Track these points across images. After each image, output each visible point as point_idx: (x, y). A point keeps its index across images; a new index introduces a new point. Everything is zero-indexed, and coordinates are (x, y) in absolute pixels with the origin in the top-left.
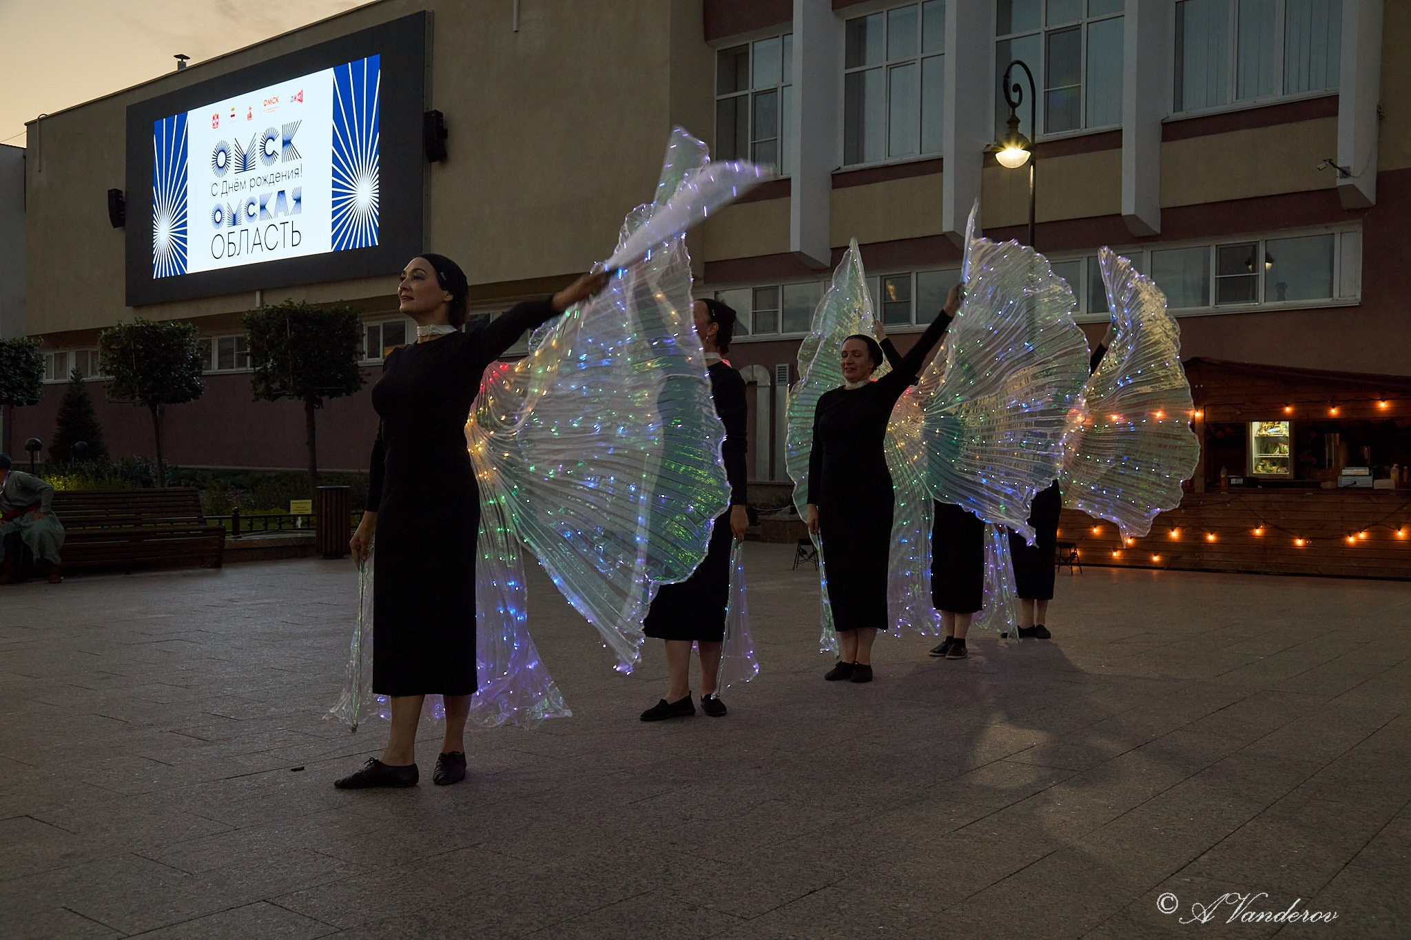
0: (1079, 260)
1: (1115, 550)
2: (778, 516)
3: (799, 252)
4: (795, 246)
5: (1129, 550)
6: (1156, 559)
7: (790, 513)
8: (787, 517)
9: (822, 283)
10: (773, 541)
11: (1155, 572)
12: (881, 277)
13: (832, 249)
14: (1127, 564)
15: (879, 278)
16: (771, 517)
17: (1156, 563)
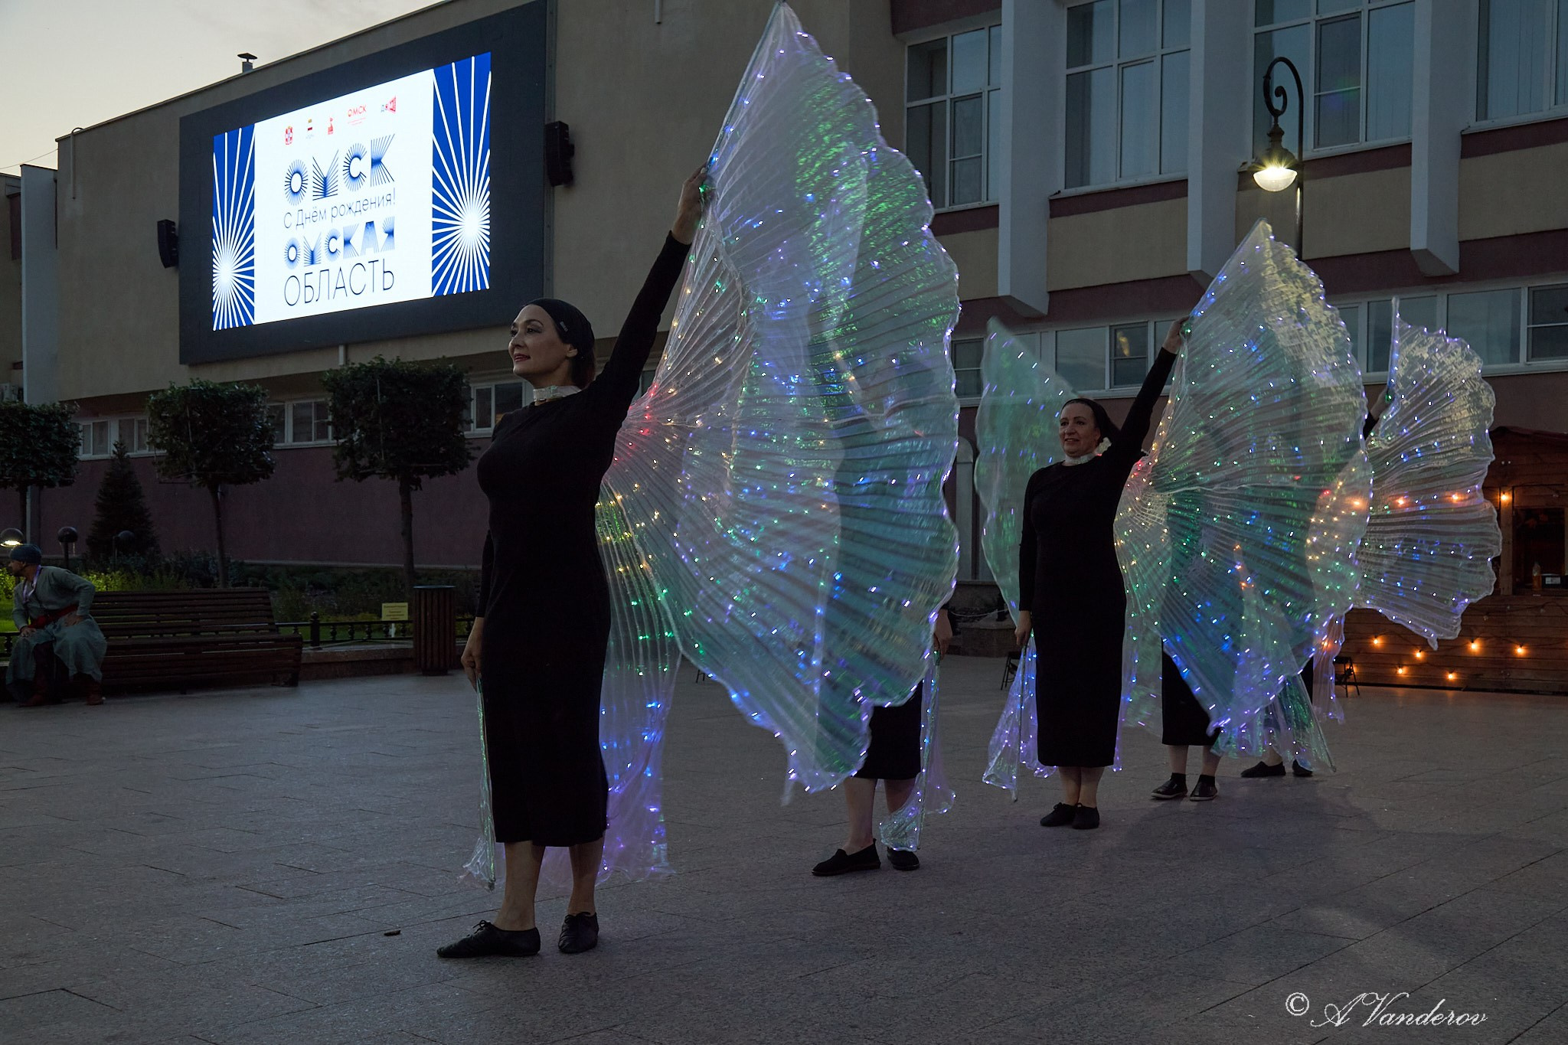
0: (1357, 305)
1: (1401, 666)
2: (982, 623)
3: (1009, 297)
4: (1004, 289)
5: (1416, 666)
6: (1451, 677)
7: (997, 620)
8: (994, 625)
9: (1038, 335)
10: (977, 654)
11: (1450, 693)
12: (1110, 326)
13: (1050, 293)
14: (1416, 684)
15: (1108, 328)
16: (975, 625)
17: (1451, 682)
